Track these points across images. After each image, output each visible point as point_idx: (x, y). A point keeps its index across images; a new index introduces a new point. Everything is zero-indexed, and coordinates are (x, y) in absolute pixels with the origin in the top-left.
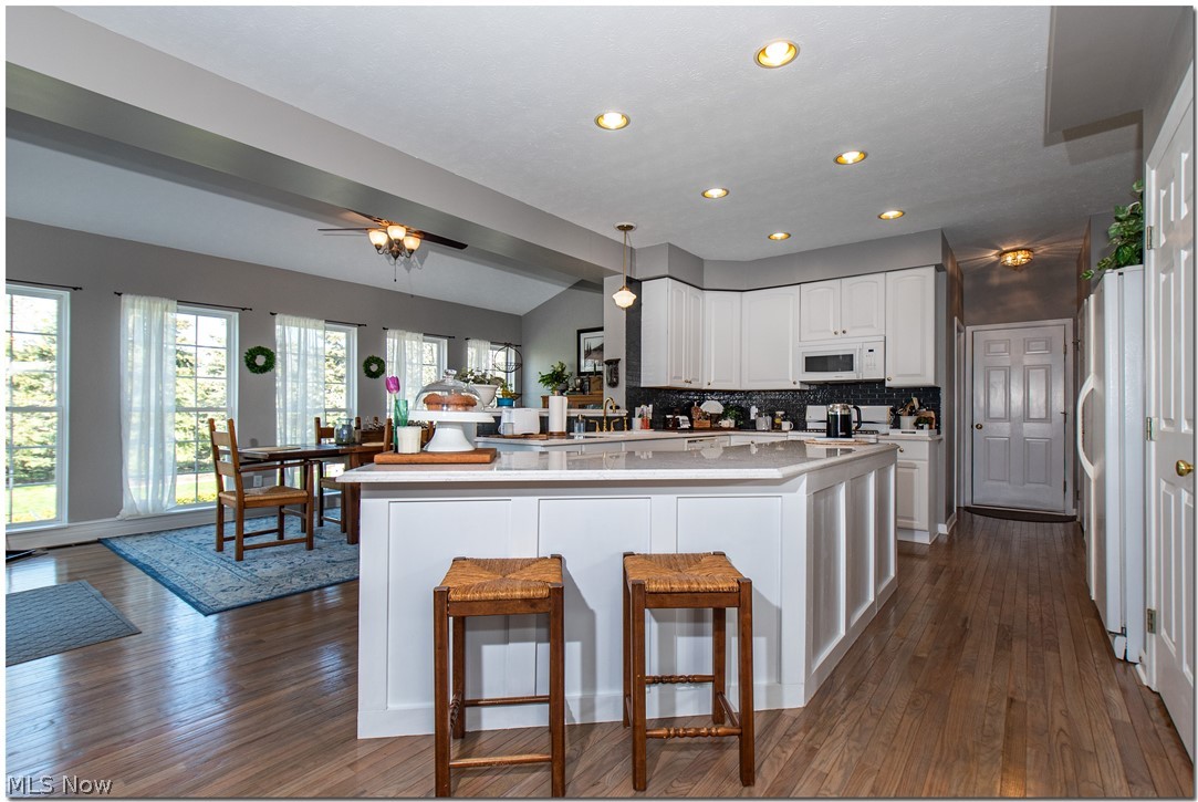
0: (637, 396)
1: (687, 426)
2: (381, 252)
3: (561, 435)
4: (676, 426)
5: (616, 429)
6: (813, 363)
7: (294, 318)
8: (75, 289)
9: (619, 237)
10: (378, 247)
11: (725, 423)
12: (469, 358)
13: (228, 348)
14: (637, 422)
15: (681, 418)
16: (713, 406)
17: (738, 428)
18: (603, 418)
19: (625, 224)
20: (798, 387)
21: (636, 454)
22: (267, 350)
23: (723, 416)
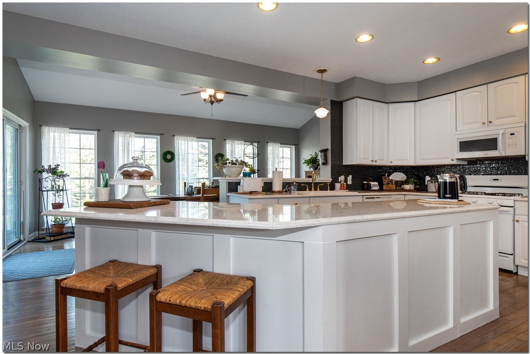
0: (340, 169)
1: (377, 188)
2: (206, 102)
3: (279, 192)
4: (368, 188)
5: (320, 190)
6: (465, 146)
7: (183, 137)
8: (99, 130)
9: (318, 76)
10: (205, 100)
11: (407, 187)
12: (269, 153)
13: (157, 152)
14: (338, 185)
15: (372, 183)
16: (399, 176)
17: (417, 190)
18: (312, 183)
19: (322, 68)
20: (455, 162)
21: (340, 204)
22: (171, 152)
23: (406, 182)
